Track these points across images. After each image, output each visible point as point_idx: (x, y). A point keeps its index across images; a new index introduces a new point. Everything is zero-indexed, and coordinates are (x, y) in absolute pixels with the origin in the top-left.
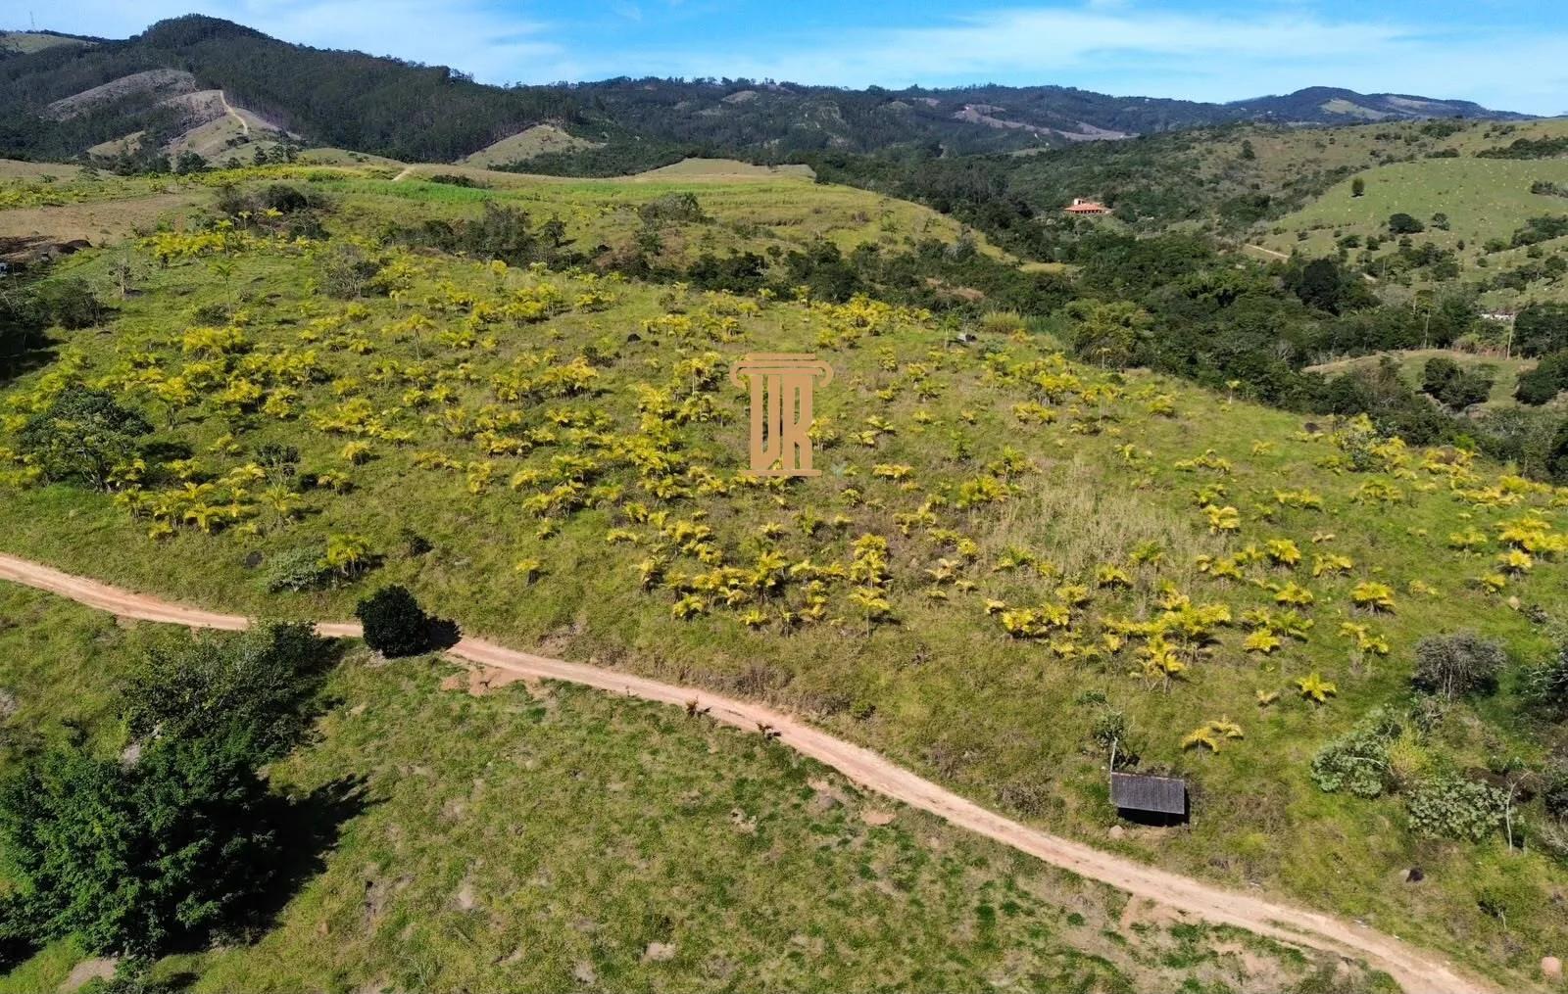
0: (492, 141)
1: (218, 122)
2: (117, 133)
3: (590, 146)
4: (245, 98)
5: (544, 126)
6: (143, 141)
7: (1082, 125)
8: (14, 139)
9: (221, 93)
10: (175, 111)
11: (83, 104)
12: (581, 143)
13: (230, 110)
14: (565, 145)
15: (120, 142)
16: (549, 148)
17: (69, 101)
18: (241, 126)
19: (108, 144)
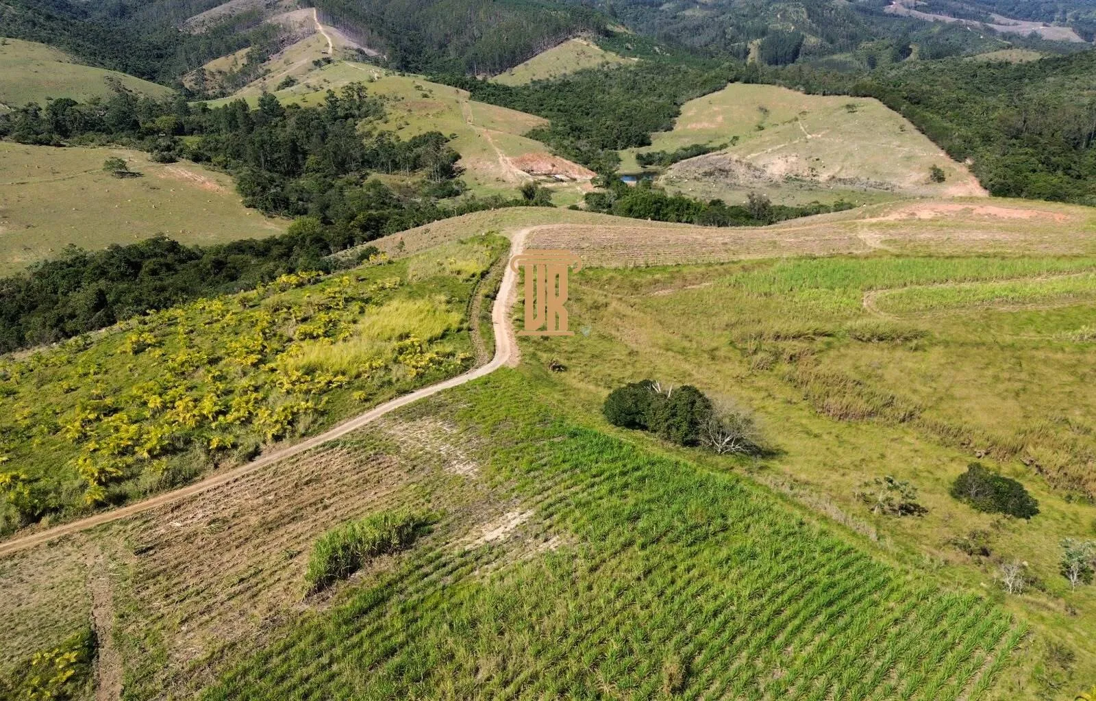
0: (533, 54)
1: (310, 40)
2: (230, 50)
3: (622, 61)
4: (333, 16)
5: (576, 40)
6: (249, 56)
7: (993, 16)
8: (155, 52)
9: (314, 11)
10: (275, 28)
11: (212, 19)
12: (613, 58)
13: (320, 28)
14: (600, 61)
15: (231, 57)
16: (585, 64)
17: (200, 17)
18: (327, 45)
19: (222, 59)
